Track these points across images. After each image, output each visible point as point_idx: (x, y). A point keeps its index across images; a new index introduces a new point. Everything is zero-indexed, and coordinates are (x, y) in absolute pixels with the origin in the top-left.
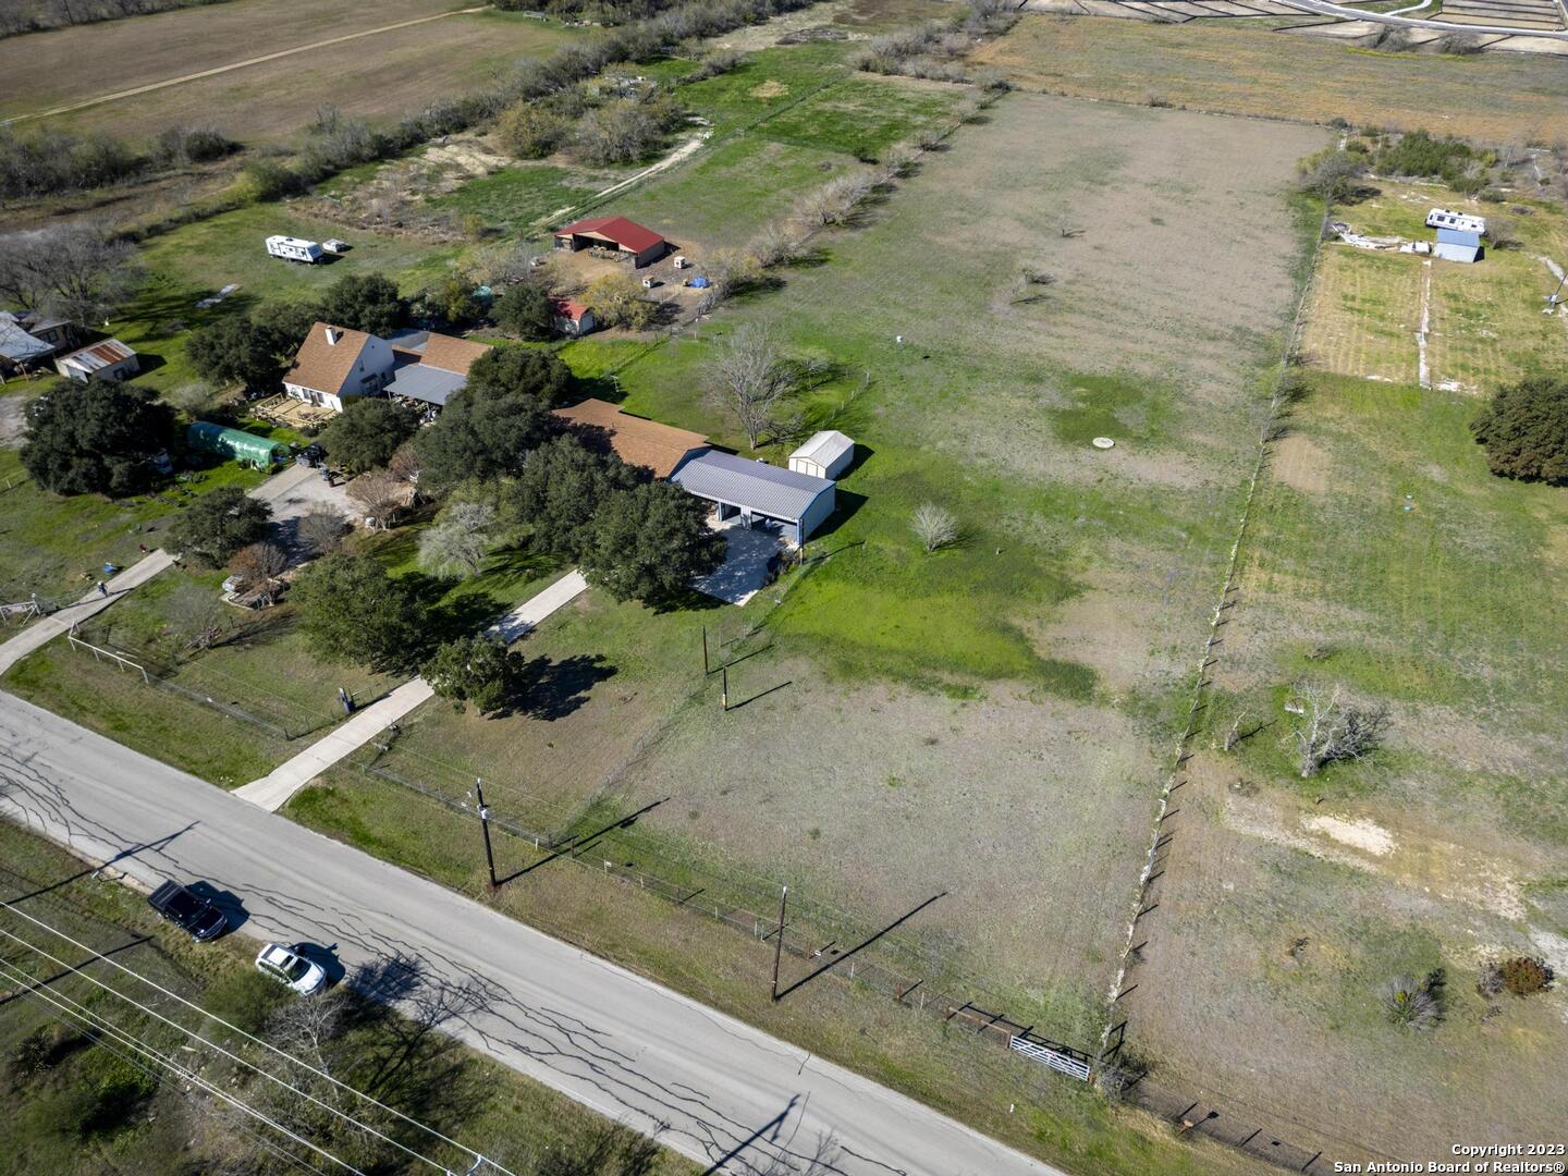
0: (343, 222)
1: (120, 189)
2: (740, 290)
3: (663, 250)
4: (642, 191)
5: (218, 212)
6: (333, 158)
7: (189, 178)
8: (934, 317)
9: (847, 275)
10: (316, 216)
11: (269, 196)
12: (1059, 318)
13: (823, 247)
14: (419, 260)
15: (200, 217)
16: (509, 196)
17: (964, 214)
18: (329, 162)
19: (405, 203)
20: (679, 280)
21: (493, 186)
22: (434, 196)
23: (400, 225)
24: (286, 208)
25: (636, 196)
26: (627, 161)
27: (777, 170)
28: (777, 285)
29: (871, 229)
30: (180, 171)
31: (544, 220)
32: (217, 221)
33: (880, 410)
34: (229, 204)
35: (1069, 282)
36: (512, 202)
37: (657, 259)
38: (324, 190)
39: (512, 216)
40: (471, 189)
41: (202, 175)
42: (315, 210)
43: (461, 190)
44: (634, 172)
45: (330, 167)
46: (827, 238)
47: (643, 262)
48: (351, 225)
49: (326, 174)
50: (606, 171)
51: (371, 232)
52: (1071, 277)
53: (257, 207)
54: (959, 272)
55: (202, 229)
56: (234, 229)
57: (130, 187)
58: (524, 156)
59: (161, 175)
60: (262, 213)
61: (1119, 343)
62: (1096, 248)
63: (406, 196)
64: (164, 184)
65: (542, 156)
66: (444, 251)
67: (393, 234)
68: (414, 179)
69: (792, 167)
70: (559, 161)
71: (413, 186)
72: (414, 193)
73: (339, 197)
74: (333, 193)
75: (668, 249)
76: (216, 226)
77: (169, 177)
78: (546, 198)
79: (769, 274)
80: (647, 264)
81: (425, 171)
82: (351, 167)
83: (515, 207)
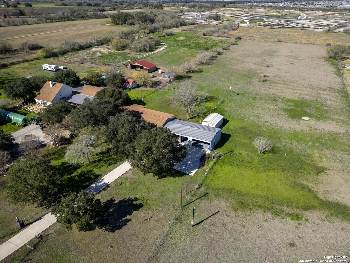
0: (67, 63)
1: (7, 55)
2: (179, 78)
3: (156, 69)
4: (150, 57)
5: (32, 60)
6: (67, 49)
7: (28, 54)
8: (237, 84)
9: (209, 75)
10: (59, 61)
11: (47, 57)
12: (274, 85)
13: (200, 69)
14: (86, 71)
15: (26, 61)
16: (114, 58)
17: (238, 62)
18: (66, 50)
19: (84, 59)
20: (161, 76)
21: (109, 56)
22: (93, 58)
23: (82, 63)
24: (51, 60)
25: (148, 58)
26: (145, 51)
27: (185, 53)
28: (189, 77)
29: (213, 65)
30: (25, 52)
31: (123, 62)
32: (31, 62)
33: (227, 108)
34: (36, 58)
35: (273, 77)
36: (114, 59)
37: (154, 71)
38: (63, 56)
39: (114, 62)
40: (103, 56)
41: (31, 53)
42: (60, 60)
43: (100, 56)
44: (147, 53)
45: (66, 51)
46: (201, 67)
47: (150, 72)
48: (69, 63)
49: (64, 53)
50: (140, 53)
51: (74, 65)
52: (274, 76)
53: (43, 59)
54: (241, 74)
55: (26, 64)
56: (35, 64)
57: (10, 55)
58: (118, 50)
59: (20, 53)
60: (45, 61)
61: (296, 91)
62: (277, 69)
63: (85, 57)
64: (20, 55)
65: (123, 50)
66: (94, 69)
67: (80, 65)
68: (88, 54)
69: (189, 53)
70: (127, 51)
71: (87, 55)
72: (87, 57)
73: (67, 58)
74: (65, 57)
75: (157, 69)
76: (31, 63)
77: (22, 53)
78: (123, 58)
79: (186, 75)
80: (151, 72)
81: (91, 52)
82: (72, 52)
83: (115, 60)
